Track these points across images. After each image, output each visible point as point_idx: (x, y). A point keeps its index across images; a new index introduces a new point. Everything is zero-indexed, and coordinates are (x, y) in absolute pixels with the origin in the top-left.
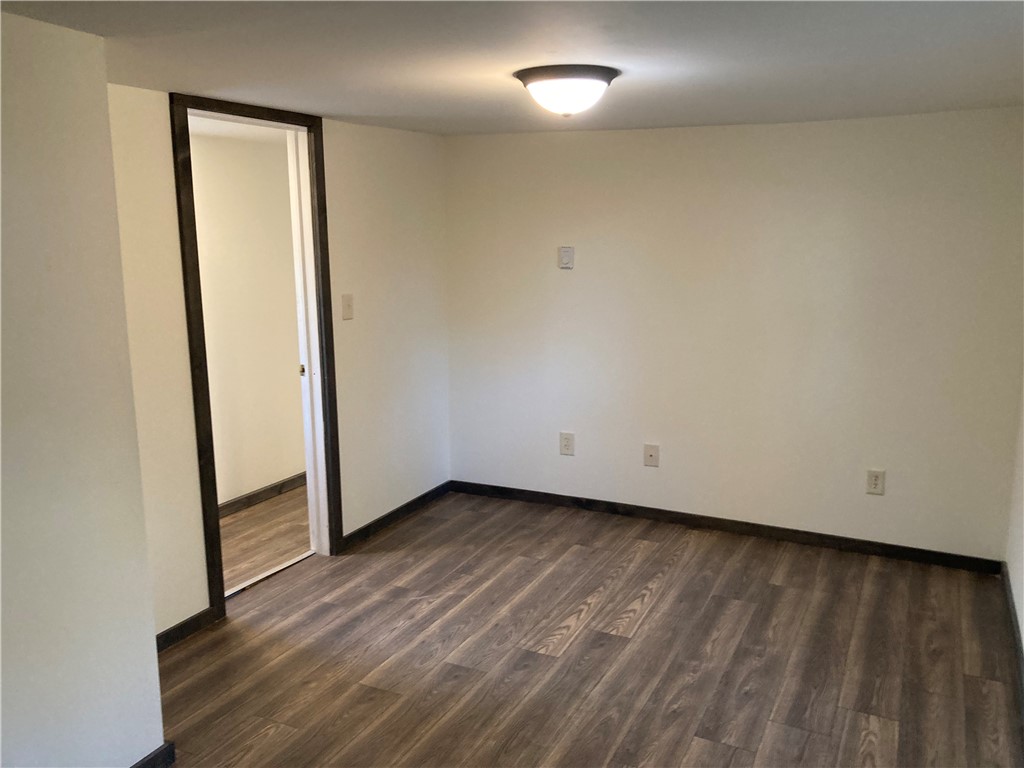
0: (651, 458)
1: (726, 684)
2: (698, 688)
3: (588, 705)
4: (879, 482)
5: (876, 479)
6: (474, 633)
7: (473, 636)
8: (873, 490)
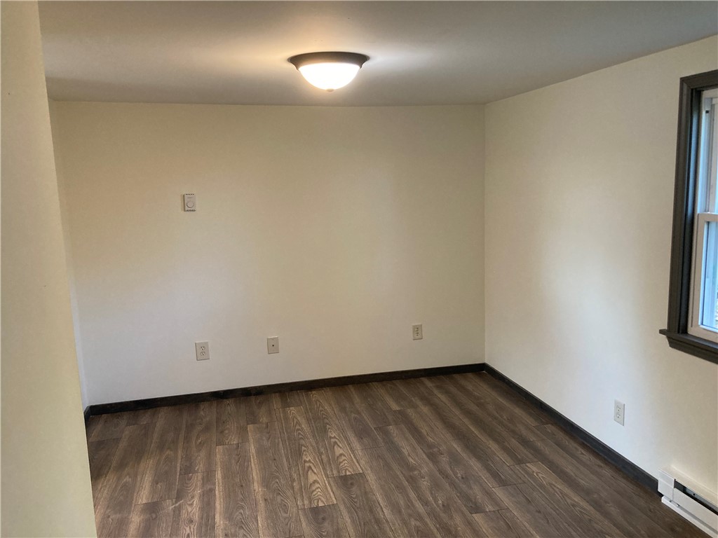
0: (273, 347)
1: (447, 477)
2: (436, 486)
3: (394, 525)
4: (419, 332)
5: (417, 330)
6: (257, 511)
7: (259, 514)
8: (417, 337)
